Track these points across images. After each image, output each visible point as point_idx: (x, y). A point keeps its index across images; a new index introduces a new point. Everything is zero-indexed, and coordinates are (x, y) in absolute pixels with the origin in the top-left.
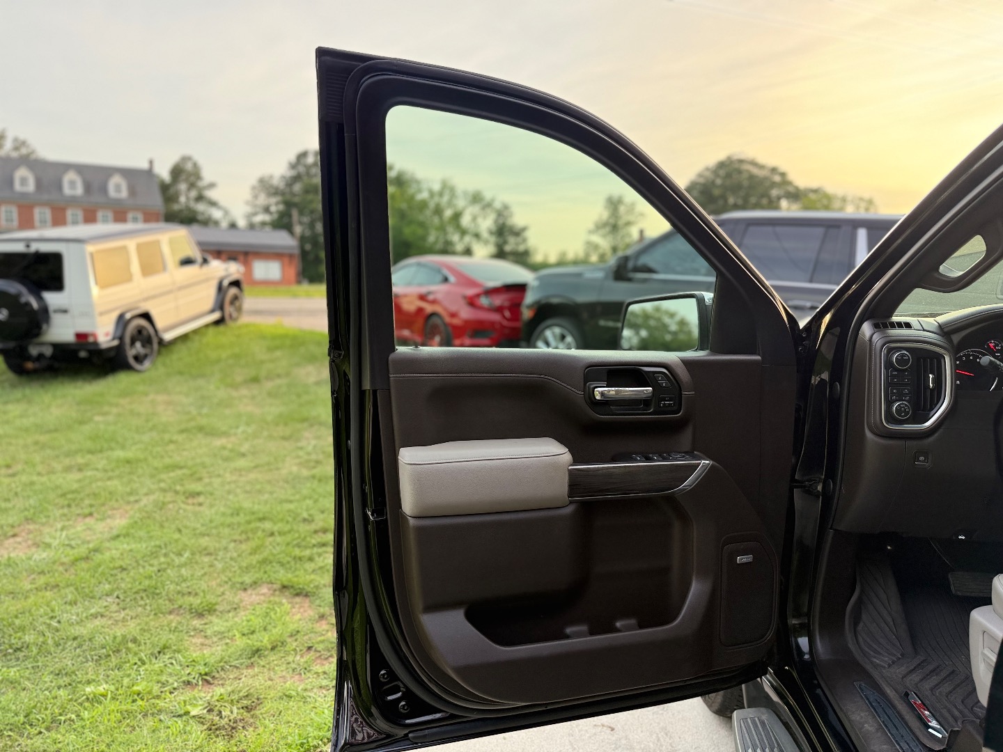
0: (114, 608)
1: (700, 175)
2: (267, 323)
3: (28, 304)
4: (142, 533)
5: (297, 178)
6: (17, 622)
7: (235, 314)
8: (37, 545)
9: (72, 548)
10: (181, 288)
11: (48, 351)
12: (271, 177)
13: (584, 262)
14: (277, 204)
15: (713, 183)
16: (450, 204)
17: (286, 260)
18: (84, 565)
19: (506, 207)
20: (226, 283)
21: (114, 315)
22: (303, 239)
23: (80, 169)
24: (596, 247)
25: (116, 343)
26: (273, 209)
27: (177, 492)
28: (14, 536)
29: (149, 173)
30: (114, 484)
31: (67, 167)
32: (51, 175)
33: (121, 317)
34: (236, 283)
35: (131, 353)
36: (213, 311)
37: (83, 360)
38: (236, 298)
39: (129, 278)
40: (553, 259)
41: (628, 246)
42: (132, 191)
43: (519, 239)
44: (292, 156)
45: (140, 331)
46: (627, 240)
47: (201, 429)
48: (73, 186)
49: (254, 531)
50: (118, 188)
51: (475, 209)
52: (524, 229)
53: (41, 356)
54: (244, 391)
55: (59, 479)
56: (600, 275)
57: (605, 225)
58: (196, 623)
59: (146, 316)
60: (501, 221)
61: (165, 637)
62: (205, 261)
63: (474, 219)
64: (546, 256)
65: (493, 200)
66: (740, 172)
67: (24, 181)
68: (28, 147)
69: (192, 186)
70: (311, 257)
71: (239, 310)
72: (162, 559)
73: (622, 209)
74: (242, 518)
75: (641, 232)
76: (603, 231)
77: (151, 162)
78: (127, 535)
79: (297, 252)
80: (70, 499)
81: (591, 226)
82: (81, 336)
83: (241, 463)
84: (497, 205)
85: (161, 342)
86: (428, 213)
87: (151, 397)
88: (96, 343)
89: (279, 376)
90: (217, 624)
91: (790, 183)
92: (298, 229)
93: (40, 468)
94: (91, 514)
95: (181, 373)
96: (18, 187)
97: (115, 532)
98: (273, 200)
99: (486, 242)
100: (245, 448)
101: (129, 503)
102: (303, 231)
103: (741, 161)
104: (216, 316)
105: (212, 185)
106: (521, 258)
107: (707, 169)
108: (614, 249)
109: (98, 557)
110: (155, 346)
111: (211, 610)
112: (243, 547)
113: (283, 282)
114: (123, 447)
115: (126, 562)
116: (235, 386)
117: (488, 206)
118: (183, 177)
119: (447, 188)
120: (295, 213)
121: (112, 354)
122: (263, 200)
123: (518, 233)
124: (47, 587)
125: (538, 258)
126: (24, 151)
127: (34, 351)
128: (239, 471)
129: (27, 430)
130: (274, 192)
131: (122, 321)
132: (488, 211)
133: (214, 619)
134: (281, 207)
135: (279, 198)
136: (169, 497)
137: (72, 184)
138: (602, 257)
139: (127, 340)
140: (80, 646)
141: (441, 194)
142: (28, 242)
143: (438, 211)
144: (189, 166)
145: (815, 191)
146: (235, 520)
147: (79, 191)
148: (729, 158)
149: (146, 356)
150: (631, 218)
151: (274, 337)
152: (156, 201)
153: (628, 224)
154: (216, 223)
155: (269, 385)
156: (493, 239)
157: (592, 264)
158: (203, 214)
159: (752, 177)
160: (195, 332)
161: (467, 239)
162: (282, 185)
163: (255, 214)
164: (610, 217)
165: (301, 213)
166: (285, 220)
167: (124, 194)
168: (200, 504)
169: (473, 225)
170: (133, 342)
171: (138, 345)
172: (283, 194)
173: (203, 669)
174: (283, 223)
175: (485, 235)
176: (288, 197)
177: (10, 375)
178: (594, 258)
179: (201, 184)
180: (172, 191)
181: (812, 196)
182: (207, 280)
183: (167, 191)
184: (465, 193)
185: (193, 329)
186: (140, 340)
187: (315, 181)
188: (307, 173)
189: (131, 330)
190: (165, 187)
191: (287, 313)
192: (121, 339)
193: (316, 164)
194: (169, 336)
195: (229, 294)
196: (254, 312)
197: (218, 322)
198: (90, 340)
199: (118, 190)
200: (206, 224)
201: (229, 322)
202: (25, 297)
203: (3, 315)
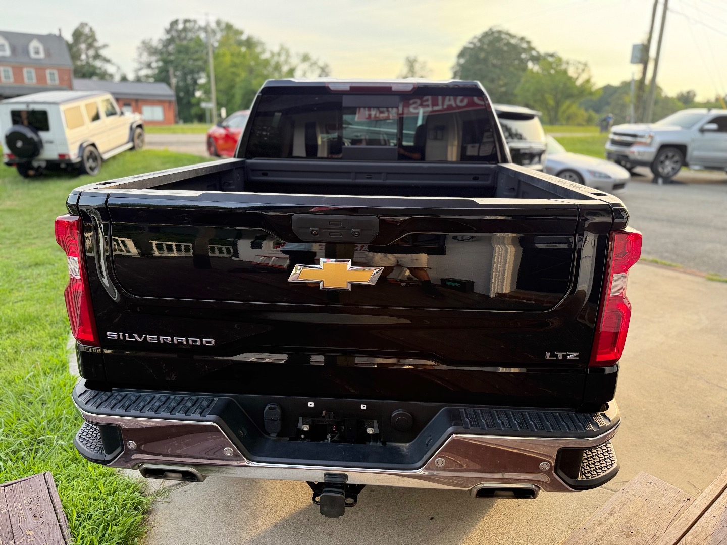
1: (470, 43)
2: (159, 149)
3: (32, 139)
5: (171, 41)
7: (140, 144)
10: (110, 129)
11: (44, 164)
12: (152, 40)
14: (157, 61)
15: (480, 47)
16: (286, 62)
17: (167, 105)
19: (326, 64)
20: (134, 126)
21: (78, 144)
22: (178, 89)
23: (6, 35)
25: (79, 160)
26: (154, 65)
29: (60, 38)
33: (81, 146)
34: (140, 126)
35: (88, 165)
36: (128, 142)
37: (63, 169)
38: (140, 135)
39: (82, 124)
42: (48, 53)
44: (167, 25)
45: (91, 153)
51: (306, 65)
53: (39, 167)
59: (93, 145)
62: (122, 112)
65: (317, 60)
66: (500, 40)
69: (90, 46)
70: (184, 102)
71: (143, 141)
77: (60, 30)
79: (174, 99)
82: (62, 156)
84: (321, 63)
85: (102, 159)
86: (270, 69)
88: (69, 160)
91: (533, 49)
92: (174, 81)
98: (154, 58)
102: (178, 82)
103: (500, 32)
104: (130, 145)
105: (105, 46)
107: (475, 38)
110: (99, 161)
113: (165, 122)
117: (314, 63)
118: (83, 38)
119: (284, 50)
120: (171, 71)
121: (78, 166)
122: (145, 57)
127: (35, 164)
130: (153, 51)
131: (82, 148)
132: (315, 67)
134: (160, 64)
135: (158, 57)
139: (85, 158)
141: (279, 54)
142: (28, 104)
143: (277, 67)
144: (86, 30)
145: (552, 55)
147: (8, 52)
149: (95, 167)
151: (164, 157)
152: (66, 60)
154: (111, 76)
158: (100, 68)
159: (508, 44)
160: (120, 154)
162: (160, 47)
163: (141, 69)
164: (408, 72)
165: (176, 69)
166: (164, 75)
167: (42, 55)
170: (88, 159)
171: (91, 161)
172: (161, 53)
174: (162, 77)
176: (165, 56)
177: (20, 178)
179: (97, 45)
180: (75, 49)
181: (550, 59)
182: (123, 125)
183: (72, 50)
184: (298, 54)
185: (119, 153)
186: (92, 158)
187: (185, 43)
188: (179, 37)
189: (87, 153)
190: (70, 47)
191: (170, 144)
192: (82, 157)
193: (185, 30)
194: (106, 157)
195: (137, 132)
196: (151, 144)
197: (132, 149)
198: (67, 158)
199: (37, 53)
200: (104, 76)
201: (137, 149)
202: (30, 134)
203: (19, 144)
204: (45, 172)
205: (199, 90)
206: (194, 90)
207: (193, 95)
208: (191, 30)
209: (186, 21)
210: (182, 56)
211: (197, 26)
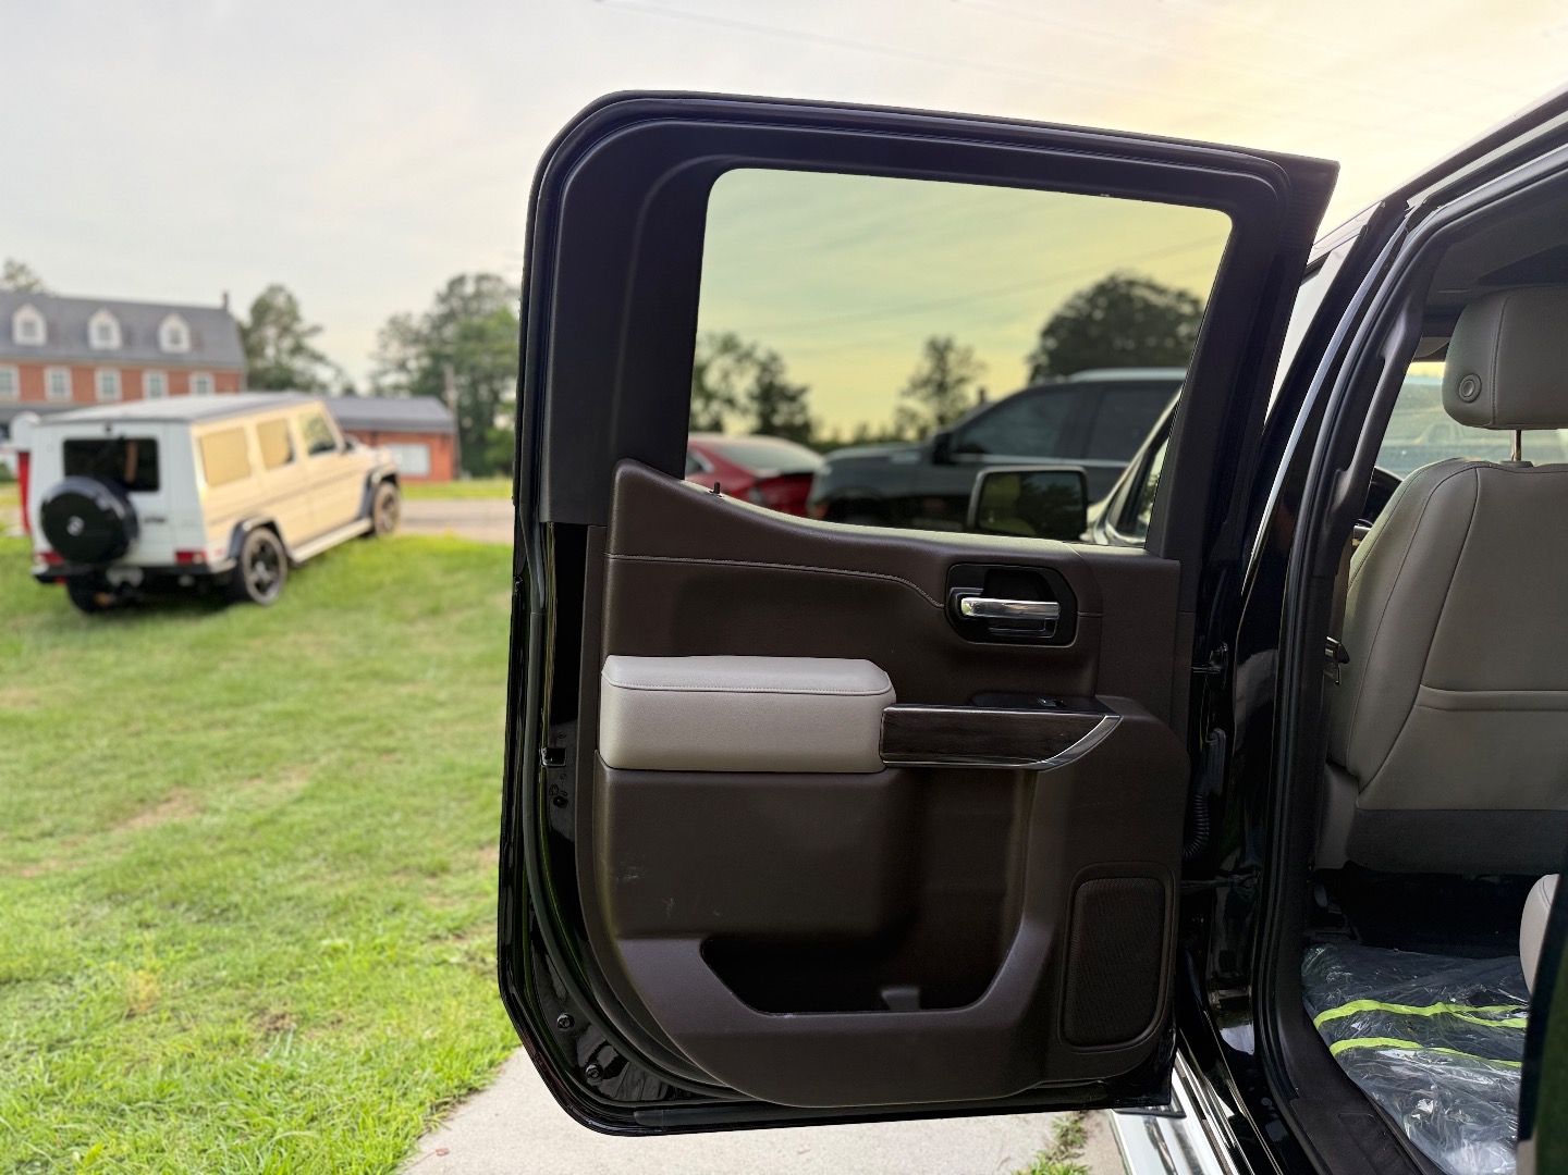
0: (323, 870)
1: (1070, 306)
2: (433, 535)
3: (110, 511)
4: (332, 794)
5: (449, 317)
6: (215, 884)
7: (388, 522)
8: (203, 811)
9: (248, 813)
10: (317, 486)
11: (135, 578)
12: (409, 316)
13: (896, 439)
14: (418, 357)
15: (1089, 317)
17: (437, 443)
18: (269, 828)
19: (774, 358)
20: (377, 478)
21: (229, 526)
22: (461, 411)
23: (117, 308)
24: (913, 417)
25: (230, 565)
26: (412, 364)
27: (364, 749)
28: (168, 800)
29: (223, 314)
30: (279, 742)
31: (94, 306)
32: (69, 316)
33: (238, 528)
34: (391, 479)
35: (251, 578)
36: (358, 518)
37: (187, 589)
38: (390, 501)
39: (245, 472)
40: (847, 435)
41: (962, 413)
42: (197, 342)
43: (795, 406)
44: (441, 285)
45: (264, 546)
46: (961, 406)
47: (376, 675)
48: (105, 335)
49: (480, 788)
50: (174, 337)
51: (726, 361)
52: (803, 391)
53: (125, 584)
54: (422, 627)
55: (203, 738)
56: (912, 458)
57: (925, 383)
58: (431, 883)
59: (271, 526)
60: (767, 380)
61: (397, 896)
62: (349, 447)
63: (726, 376)
64: (836, 431)
65: (754, 347)
66: (1129, 299)
67: (30, 328)
68: (28, 273)
69: (285, 330)
70: (472, 437)
71: (394, 516)
72: (368, 820)
73: (952, 358)
74: (458, 775)
75: (982, 393)
76: (923, 392)
77: (226, 297)
78: (313, 797)
79: (452, 430)
80: (225, 761)
81: (904, 384)
82: (185, 556)
83: (441, 714)
84: (761, 354)
85: (289, 561)
87: (291, 637)
88: (204, 566)
89: (470, 605)
90: (454, 883)
92: (452, 395)
93: (171, 725)
94: (258, 776)
95: (325, 606)
96: (20, 337)
97: (297, 794)
98: (412, 351)
99: (745, 411)
100: (442, 695)
101: (304, 762)
102: (461, 398)
103: (1131, 283)
104: (364, 525)
105: (316, 330)
106: (799, 433)
107: (1079, 296)
108: (942, 419)
109: (286, 820)
110: (283, 567)
111: (445, 869)
112: (467, 805)
113: (432, 477)
114: (275, 699)
115: (324, 823)
116: (411, 621)
117: (747, 356)
118: (271, 317)
120: (448, 370)
121: (226, 580)
122: (395, 351)
123: (793, 397)
124: (232, 851)
125: (824, 434)
126: (22, 280)
127: (115, 577)
128: (442, 723)
129: (131, 681)
130: (416, 338)
131: (239, 534)
132: (747, 363)
133: (448, 878)
134: (425, 362)
135: (421, 348)
136: (355, 754)
137: (104, 331)
138: (923, 432)
139: (246, 560)
140: (297, 905)
142: (108, 423)
144: (280, 301)
146: (450, 776)
147: (115, 341)
148: (1112, 279)
149: (270, 584)
150: (964, 372)
151: (450, 555)
152: (234, 356)
153: (962, 381)
154: (323, 388)
155: (457, 619)
156: (755, 407)
157: (907, 442)
158: (302, 373)
159: (1148, 307)
160: (336, 549)
161: (715, 406)
162: (425, 329)
163: (384, 373)
164: (933, 371)
165: (458, 372)
166: (431, 383)
167: (185, 345)
168: (399, 762)
169: (723, 386)
170: (254, 561)
171: (260, 567)
172: (427, 341)
173: (451, 924)
174: (429, 385)
175: (742, 400)
176: (435, 346)
177: (74, 613)
178: (911, 434)
179: (299, 327)
180: (253, 338)
182: (349, 475)
183: (249, 339)
184: (710, 337)
185: (332, 545)
186: (263, 560)
187: (477, 320)
188: (466, 310)
189: (251, 546)
190: (244, 333)
191: (458, 521)
192: (238, 558)
193: (478, 295)
194: (300, 555)
195: (382, 493)
196: (412, 521)
197: (367, 535)
198: (197, 560)
199: (175, 340)
200: (308, 387)
201: (381, 534)
202: (106, 501)
203: (75, 526)
204: (141, 597)
205: (503, 412)
206: (492, 415)
207: (491, 424)
208: (491, 295)
209: (481, 278)
210: (471, 346)
211: (502, 289)
